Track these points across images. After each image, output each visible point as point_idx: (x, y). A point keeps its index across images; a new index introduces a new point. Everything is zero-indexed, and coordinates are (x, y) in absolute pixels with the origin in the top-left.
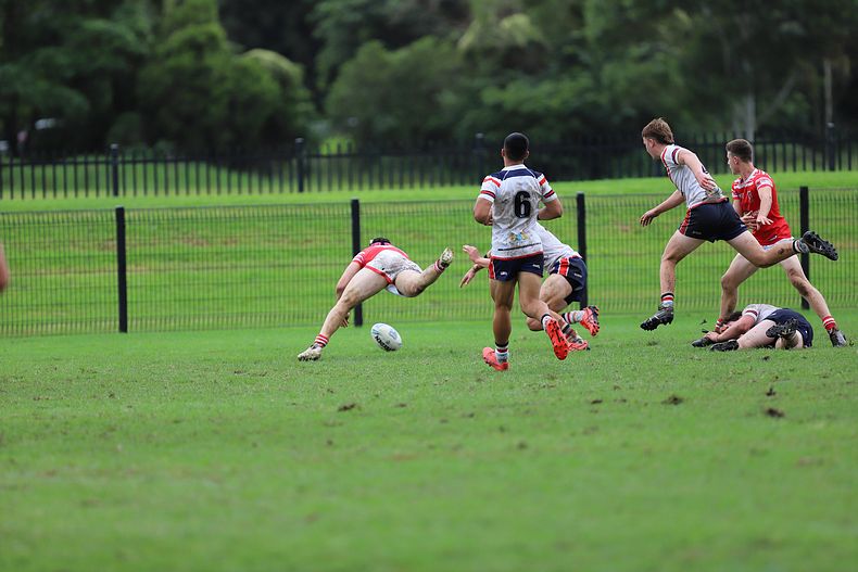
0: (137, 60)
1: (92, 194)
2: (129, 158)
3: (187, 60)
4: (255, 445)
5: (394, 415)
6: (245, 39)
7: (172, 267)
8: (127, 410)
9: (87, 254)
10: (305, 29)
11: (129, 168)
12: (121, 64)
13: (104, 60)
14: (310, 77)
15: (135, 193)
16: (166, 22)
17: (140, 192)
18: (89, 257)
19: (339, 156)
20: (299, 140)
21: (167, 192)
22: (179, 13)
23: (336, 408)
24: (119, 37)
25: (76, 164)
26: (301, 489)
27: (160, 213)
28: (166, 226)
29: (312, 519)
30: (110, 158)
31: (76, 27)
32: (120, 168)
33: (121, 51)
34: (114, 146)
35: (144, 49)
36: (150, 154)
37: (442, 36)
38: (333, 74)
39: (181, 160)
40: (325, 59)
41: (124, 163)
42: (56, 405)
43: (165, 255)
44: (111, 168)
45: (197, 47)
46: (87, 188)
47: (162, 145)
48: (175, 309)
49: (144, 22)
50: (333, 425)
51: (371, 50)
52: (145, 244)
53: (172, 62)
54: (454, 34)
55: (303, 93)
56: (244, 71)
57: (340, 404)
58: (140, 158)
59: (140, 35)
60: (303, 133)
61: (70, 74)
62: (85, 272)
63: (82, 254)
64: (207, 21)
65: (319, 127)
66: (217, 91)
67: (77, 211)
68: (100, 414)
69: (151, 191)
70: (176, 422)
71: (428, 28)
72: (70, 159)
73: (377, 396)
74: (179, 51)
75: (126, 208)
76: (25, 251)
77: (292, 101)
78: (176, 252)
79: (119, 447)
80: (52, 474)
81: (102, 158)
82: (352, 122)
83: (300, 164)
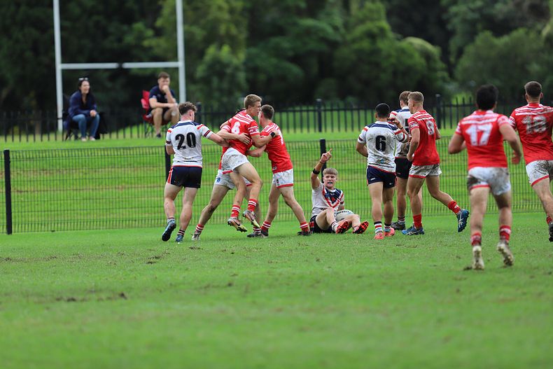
0: (334, 45)
1: (305, 131)
2: (329, 108)
3: (366, 44)
4: (410, 292)
5: (500, 273)
6: (403, 31)
7: (356, 177)
8: (328, 269)
9: (302, 169)
10: (442, 23)
11: (328, 114)
12: (324, 47)
13: (313, 45)
14: (445, 54)
15: (332, 130)
16: (352, 20)
17: (336, 129)
18: (303, 171)
19: (464, 105)
20: (438, 95)
21: (353, 129)
22: (360, 15)
23: (462, 268)
24: (323, 30)
25: (294, 111)
26: (440, 321)
27: (349, 143)
28: (352, 151)
29: (447, 339)
30: (317, 108)
31: (295, 24)
32: (323, 114)
33: (324, 40)
34: (319, 100)
35: (338, 38)
36: (342, 105)
37: (530, 28)
38: (460, 52)
39: (362, 109)
40: (454, 43)
41: (325, 110)
42: (282, 267)
43: (352, 170)
44: (317, 114)
45: (371, 36)
46: (301, 127)
47: (350, 99)
48: (358, 205)
49: (338, 20)
50: (460, 279)
51: (484, 37)
52: (339, 163)
53: (356, 46)
54: (539, 26)
55: (440, 65)
56: (403, 51)
57: (465, 266)
58: (335, 107)
59: (336, 28)
60: (441, 91)
61: (291, 54)
62: (301, 181)
63: (298, 169)
64: (379, 19)
65: (451, 87)
66: (385, 64)
67: (295, 142)
68: (311, 272)
69: (343, 129)
70: (359, 277)
71: (522, 22)
72: (291, 109)
73: (489, 260)
74: (360, 39)
75: (326, 140)
76: (262, 168)
77: (435, 70)
78: (359, 168)
79: (323, 293)
80: (280, 310)
81: (311, 108)
82: (473, 83)
83: (439, 110)
